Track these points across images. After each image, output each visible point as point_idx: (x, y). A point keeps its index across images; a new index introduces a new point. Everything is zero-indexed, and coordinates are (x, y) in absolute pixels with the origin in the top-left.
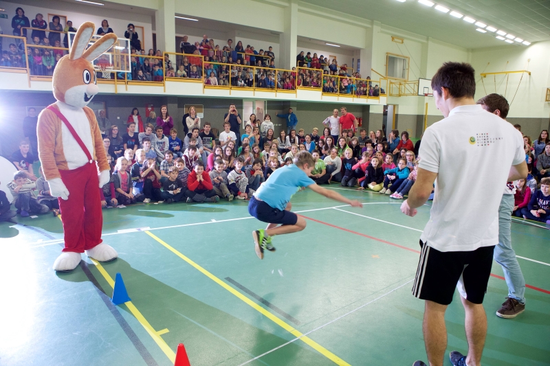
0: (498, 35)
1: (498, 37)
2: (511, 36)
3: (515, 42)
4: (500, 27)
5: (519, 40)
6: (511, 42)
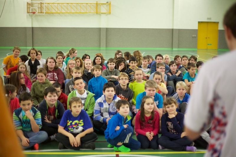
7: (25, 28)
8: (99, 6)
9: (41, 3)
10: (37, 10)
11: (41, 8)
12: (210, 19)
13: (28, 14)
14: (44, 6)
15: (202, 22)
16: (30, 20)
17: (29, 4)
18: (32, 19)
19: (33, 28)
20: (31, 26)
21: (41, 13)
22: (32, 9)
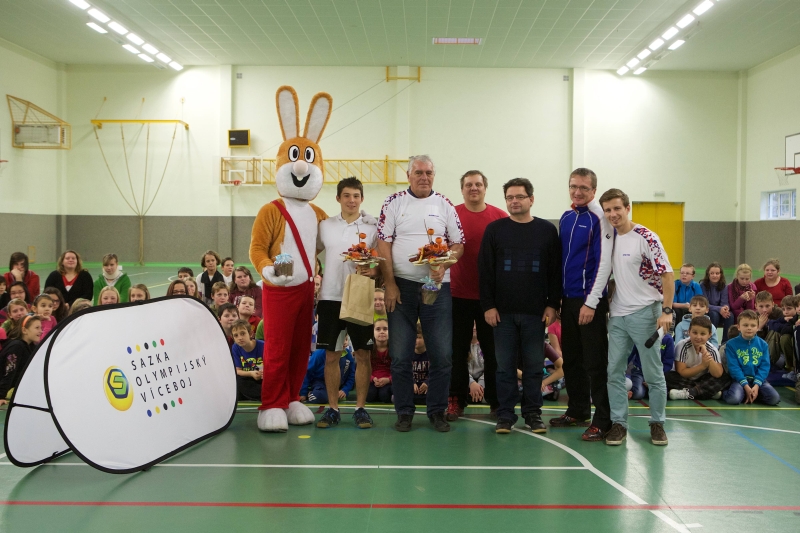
0: (128, 42)
1: (127, 47)
2: (150, 48)
3: (156, 60)
4: (133, 26)
5: (164, 58)
6: (149, 60)
7: (215, 220)
8: (391, 166)
9: (254, 160)
10: (245, 177)
11: (254, 171)
12: (662, 195)
13: (224, 185)
14: (260, 166)
15: (642, 203)
16: (228, 198)
17: (226, 162)
18: (232, 196)
19: (233, 218)
20: (229, 214)
21: (254, 182)
22: (232, 173)
